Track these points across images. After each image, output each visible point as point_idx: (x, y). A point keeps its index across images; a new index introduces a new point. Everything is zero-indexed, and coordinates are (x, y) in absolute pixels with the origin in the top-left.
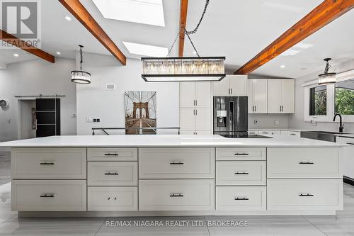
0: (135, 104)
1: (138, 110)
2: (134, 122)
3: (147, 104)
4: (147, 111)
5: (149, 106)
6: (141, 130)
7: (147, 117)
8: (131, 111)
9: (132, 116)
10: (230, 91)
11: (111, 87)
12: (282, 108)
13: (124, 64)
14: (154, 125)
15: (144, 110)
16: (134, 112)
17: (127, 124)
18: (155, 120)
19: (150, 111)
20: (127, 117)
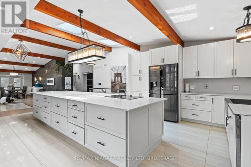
0: (115, 74)
1: (117, 78)
2: (115, 85)
3: (121, 74)
4: (121, 78)
5: (122, 76)
6: (118, 91)
7: (121, 82)
8: (113, 79)
9: (114, 82)
10: (163, 60)
11: (105, 65)
12: (233, 72)
13: (111, 51)
14: (125, 87)
15: (119, 78)
16: (115, 79)
17: (112, 86)
18: (126, 84)
19: (122, 78)
20: (112, 82)
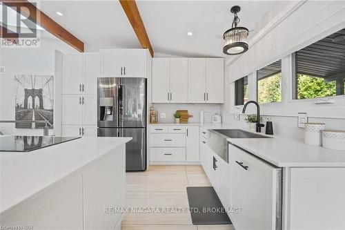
0: (26, 90)
1: (30, 99)
2: (26, 113)
5: (44, 94)
6: (34, 124)
8: (21, 101)
9: (23, 106)
10: (123, 70)
12: (206, 96)
14: (50, 117)
15: (37, 99)
16: (26, 101)
17: (18, 116)
18: (52, 111)
19: (45, 100)
20: (18, 108)
